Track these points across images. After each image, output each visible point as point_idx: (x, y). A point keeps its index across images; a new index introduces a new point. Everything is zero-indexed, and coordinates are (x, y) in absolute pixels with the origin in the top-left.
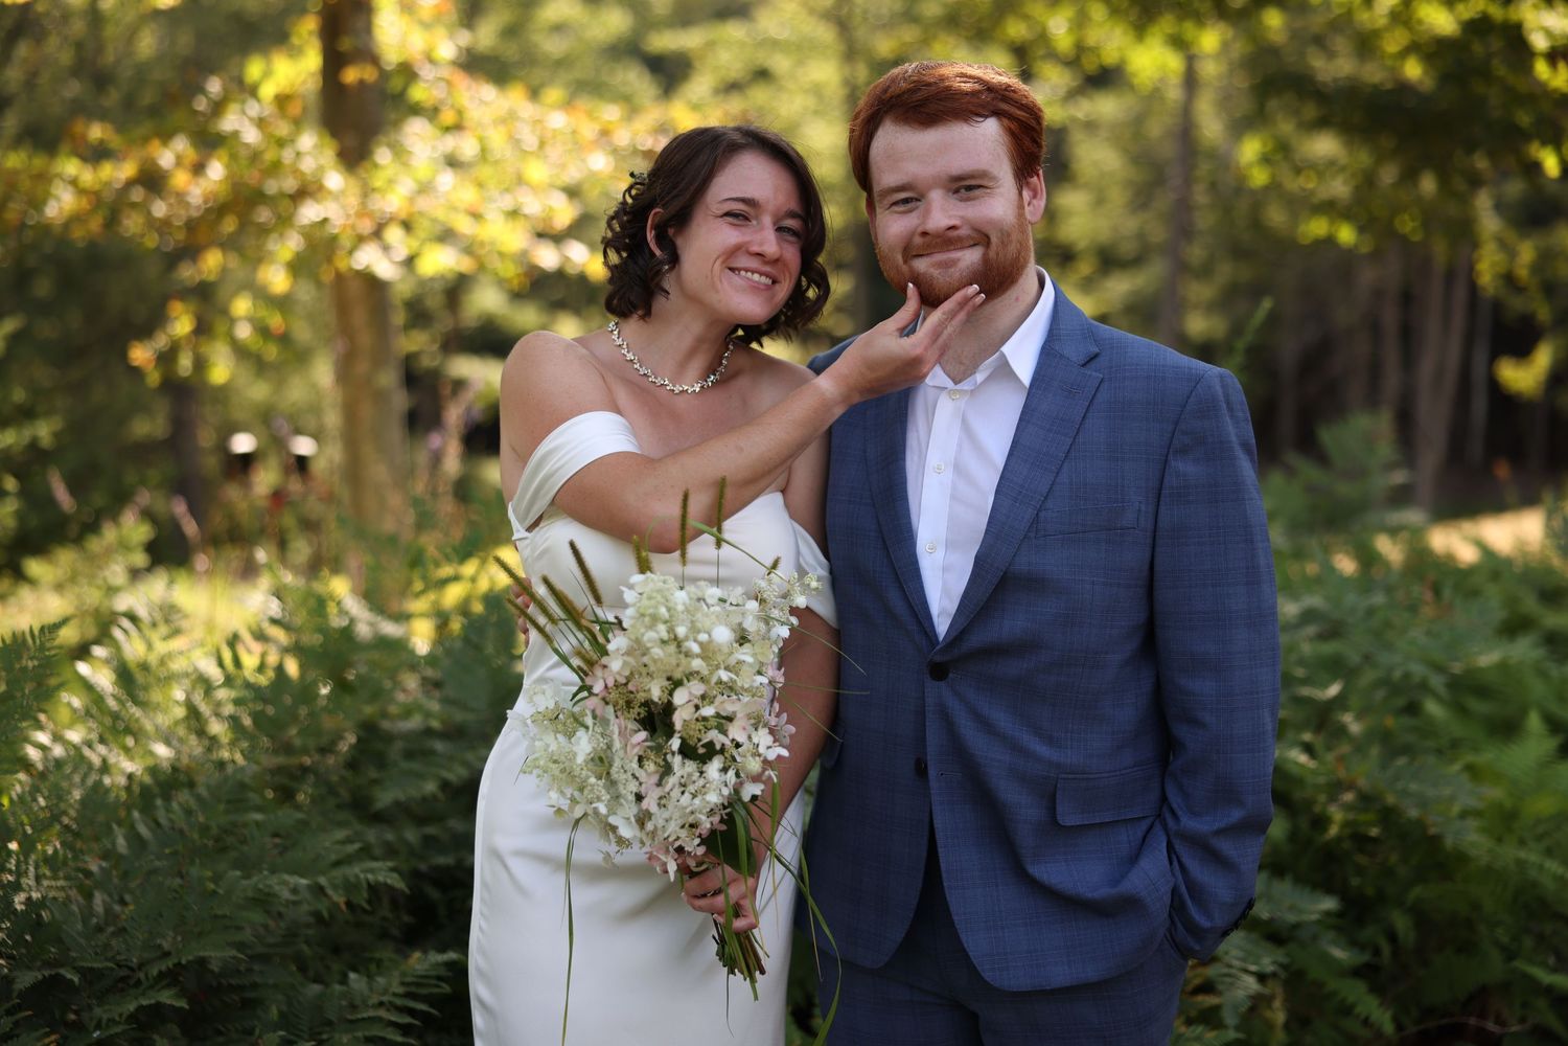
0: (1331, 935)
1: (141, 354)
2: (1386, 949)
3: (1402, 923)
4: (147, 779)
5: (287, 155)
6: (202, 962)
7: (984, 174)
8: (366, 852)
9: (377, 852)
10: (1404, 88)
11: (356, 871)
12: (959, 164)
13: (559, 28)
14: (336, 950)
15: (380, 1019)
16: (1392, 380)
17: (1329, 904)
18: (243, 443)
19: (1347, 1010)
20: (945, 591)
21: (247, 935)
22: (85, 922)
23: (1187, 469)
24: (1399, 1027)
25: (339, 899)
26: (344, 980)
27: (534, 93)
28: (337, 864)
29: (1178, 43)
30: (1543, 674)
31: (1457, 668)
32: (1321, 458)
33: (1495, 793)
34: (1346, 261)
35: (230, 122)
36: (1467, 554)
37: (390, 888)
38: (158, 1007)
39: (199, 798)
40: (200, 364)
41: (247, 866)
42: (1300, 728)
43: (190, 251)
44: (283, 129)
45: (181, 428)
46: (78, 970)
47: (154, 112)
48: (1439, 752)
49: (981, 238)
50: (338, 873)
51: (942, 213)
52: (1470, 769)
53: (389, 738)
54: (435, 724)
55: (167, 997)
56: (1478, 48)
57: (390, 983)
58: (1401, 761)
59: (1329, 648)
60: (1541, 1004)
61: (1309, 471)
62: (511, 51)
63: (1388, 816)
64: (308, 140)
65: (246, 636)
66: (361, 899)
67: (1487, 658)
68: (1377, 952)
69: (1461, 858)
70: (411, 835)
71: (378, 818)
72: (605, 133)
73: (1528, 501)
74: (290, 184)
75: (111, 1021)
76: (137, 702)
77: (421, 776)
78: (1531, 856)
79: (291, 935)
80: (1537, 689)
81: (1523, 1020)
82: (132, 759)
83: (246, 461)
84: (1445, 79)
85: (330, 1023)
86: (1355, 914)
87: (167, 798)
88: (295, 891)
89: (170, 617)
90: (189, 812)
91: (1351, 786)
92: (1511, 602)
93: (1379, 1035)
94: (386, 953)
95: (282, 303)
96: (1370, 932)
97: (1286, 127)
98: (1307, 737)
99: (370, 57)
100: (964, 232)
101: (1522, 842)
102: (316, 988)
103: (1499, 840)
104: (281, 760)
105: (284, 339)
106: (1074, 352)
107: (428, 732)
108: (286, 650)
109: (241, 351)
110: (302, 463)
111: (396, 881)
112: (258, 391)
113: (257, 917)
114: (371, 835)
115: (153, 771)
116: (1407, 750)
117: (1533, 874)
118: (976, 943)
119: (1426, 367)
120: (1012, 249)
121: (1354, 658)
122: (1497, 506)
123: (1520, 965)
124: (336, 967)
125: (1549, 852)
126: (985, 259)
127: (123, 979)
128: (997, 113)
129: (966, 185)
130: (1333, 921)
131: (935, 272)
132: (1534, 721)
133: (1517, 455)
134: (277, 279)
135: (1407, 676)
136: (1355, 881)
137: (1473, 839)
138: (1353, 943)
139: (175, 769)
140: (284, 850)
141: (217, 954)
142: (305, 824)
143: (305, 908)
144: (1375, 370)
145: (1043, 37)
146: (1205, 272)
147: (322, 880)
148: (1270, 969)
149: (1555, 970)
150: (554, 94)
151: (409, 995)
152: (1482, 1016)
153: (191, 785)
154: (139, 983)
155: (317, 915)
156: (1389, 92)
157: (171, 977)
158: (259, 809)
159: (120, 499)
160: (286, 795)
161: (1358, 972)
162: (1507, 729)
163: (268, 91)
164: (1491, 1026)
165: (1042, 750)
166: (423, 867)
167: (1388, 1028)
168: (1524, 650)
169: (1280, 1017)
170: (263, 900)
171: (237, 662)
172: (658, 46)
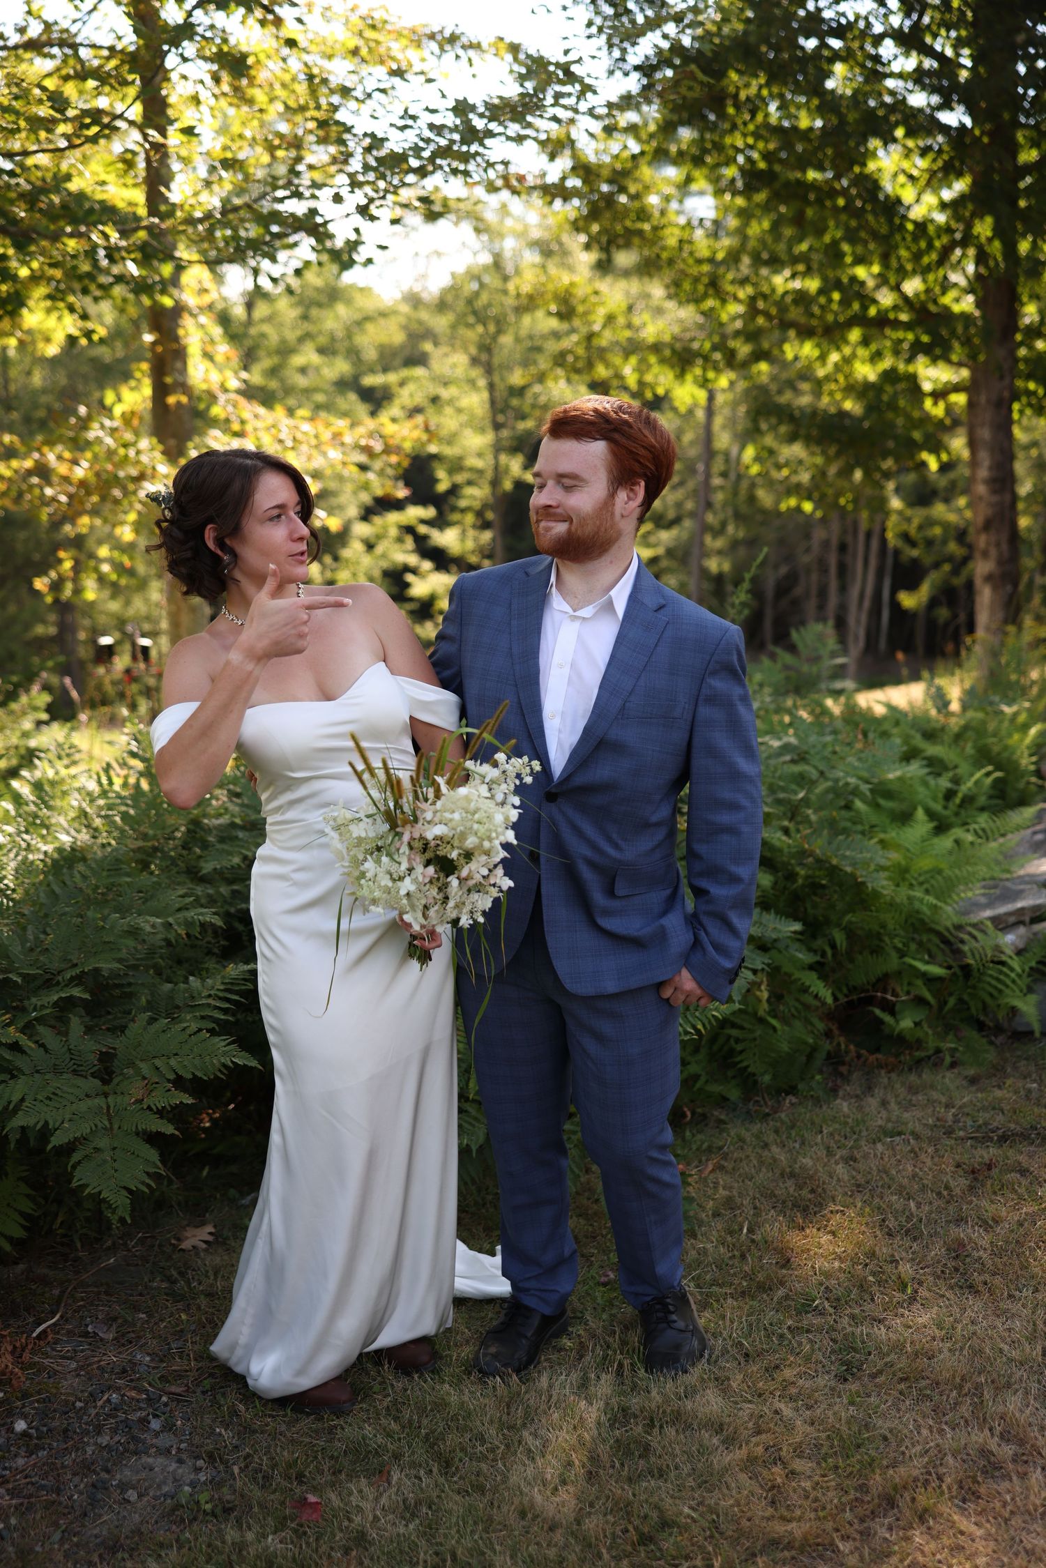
0: (797, 945)
1: (40, 584)
2: (829, 952)
3: (839, 937)
4: (56, 856)
5: (132, 453)
6: (97, 971)
8: (197, 903)
9: (203, 901)
10: (843, 414)
11: (191, 914)
13: (303, 370)
14: (179, 962)
15: (209, 1005)
16: (833, 601)
17: (797, 927)
18: (106, 641)
19: (805, 990)
20: (560, 743)
21: (123, 954)
22: (23, 945)
24: (836, 999)
25: (182, 932)
26: (186, 981)
27: (291, 412)
28: (179, 910)
29: (704, 383)
30: (925, 784)
31: (875, 780)
32: (792, 649)
33: (895, 856)
34: (805, 525)
35: (94, 433)
36: (880, 710)
37: (212, 924)
38: (70, 999)
39: (91, 869)
40: (78, 591)
41: (123, 911)
42: (779, 818)
43: (70, 516)
44: (129, 436)
45: (66, 629)
46: (20, 975)
47: (43, 425)
48: (863, 833)
49: (569, 517)
50: (180, 915)
52: (881, 842)
53: (209, 830)
54: (238, 821)
55: (76, 992)
56: (889, 389)
57: (215, 983)
58: (841, 837)
59: (796, 769)
60: (919, 982)
61: (786, 657)
62: (273, 384)
63: (834, 871)
64: (144, 443)
65: (115, 765)
66: (196, 931)
67: (893, 774)
68: (824, 954)
69: (876, 894)
70: (224, 890)
71: (203, 880)
72: (337, 436)
73: (915, 677)
74: (134, 472)
75: (43, 1007)
76: (49, 807)
77: (230, 853)
78: (918, 894)
79: (151, 952)
80: (922, 792)
81: (908, 993)
82: (46, 843)
83: (109, 651)
84: (870, 409)
85: (178, 1007)
86: (813, 930)
87: (71, 867)
88: (153, 926)
89: (67, 754)
90: (84, 877)
91: (811, 854)
92: (907, 739)
93: (824, 1003)
94: (211, 964)
95: (129, 548)
96: (820, 943)
97: (769, 440)
98: (786, 823)
99: (184, 388)
101: (911, 885)
102: (169, 986)
103: (898, 885)
104: (140, 843)
105: (131, 572)
107: (233, 825)
108: (141, 774)
109: (101, 579)
110: (145, 650)
111: (218, 921)
112: (114, 606)
113: (131, 942)
114: (199, 890)
115: (60, 850)
116: (845, 831)
117: (917, 905)
118: (562, 966)
119: (854, 592)
121: (814, 774)
122: (897, 681)
123: (908, 960)
124: (181, 972)
125: (927, 892)
127: (48, 980)
128: (603, 437)
130: (799, 937)
132: (920, 814)
133: (908, 649)
134: (126, 534)
135: (847, 784)
136: (810, 911)
137: (882, 884)
138: (810, 950)
139: (73, 849)
140: (146, 901)
141: (107, 965)
142: (159, 884)
143: (160, 936)
144: (823, 593)
145: (619, 376)
146: (719, 531)
147: (171, 920)
148: (760, 967)
149: (928, 963)
150: (303, 412)
151: (226, 990)
152: (885, 991)
153: (84, 859)
154: (58, 983)
155: (169, 943)
156: (832, 416)
157: (78, 980)
158: (128, 875)
159: (29, 678)
160: (145, 866)
161: (811, 967)
162: (904, 818)
163: (118, 410)
164: (889, 997)
165: (611, 851)
166: (232, 910)
167: (829, 1000)
168: (915, 769)
169: (765, 995)
170: (134, 932)
171: (111, 783)
172: (369, 381)
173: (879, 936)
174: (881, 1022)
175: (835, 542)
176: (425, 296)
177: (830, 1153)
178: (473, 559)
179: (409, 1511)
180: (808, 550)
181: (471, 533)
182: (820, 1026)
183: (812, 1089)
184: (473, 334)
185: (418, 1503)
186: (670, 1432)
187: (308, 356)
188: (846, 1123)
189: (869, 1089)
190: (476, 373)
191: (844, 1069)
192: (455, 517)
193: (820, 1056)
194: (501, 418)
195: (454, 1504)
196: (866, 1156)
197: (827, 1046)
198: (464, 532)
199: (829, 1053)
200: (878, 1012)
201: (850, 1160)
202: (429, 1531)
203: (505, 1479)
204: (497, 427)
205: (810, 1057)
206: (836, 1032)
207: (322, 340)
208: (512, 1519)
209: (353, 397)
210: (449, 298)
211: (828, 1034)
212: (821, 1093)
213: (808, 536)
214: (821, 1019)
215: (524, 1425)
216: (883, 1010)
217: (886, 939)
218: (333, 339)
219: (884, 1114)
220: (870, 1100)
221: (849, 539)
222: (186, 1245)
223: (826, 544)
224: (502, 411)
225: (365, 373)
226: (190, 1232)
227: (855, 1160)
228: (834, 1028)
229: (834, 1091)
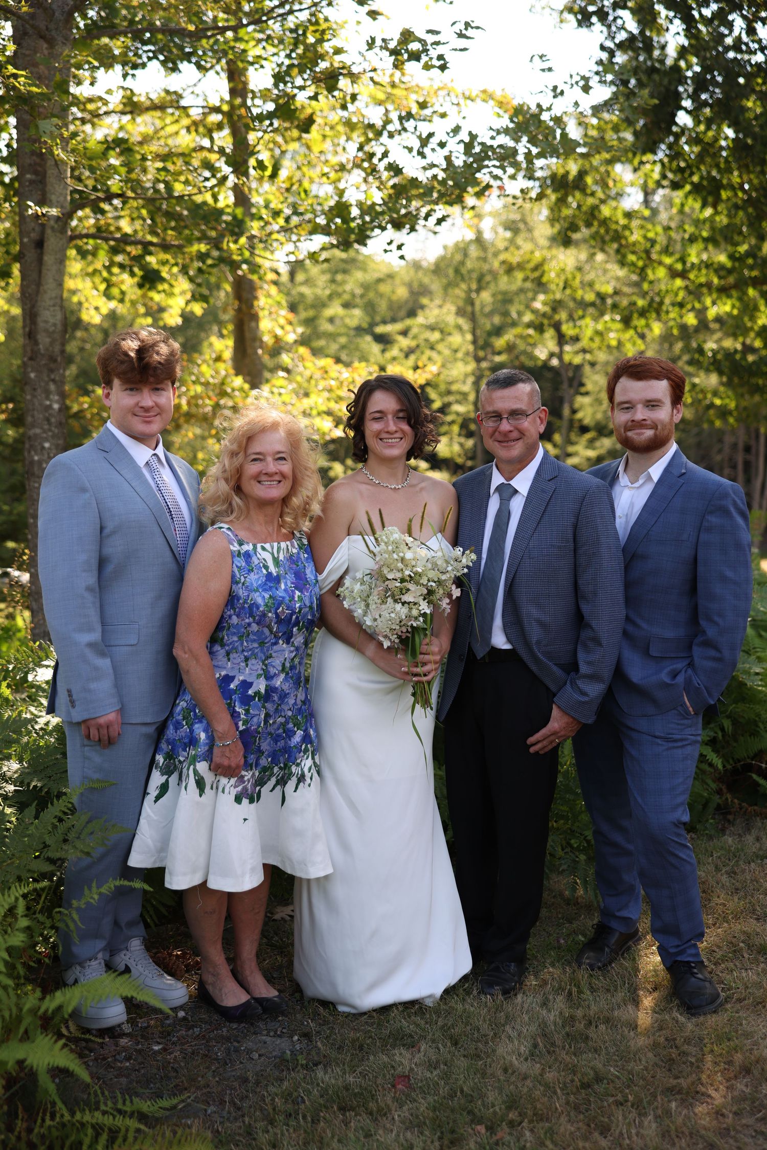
2: (720, 733)
3: (727, 723)
7: (659, 401)
12: (650, 395)
23: (713, 519)
24: (724, 766)
49: (654, 426)
51: (641, 413)
52: (758, 657)
68: (716, 734)
69: (753, 691)
93: (716, 769)
96: (713, 726)
100: (648, 422)
106: (676, 472)
120: (666, 432)
126: (655, 435)
128: (669, 379)
129: (652, 404)
131: (635, 437)
137: (758, 684)
152: (760, 762)
164: (763, 766)
172: (380, 329)
173: (755, 723)
174: (758, 784)
175: (741, 445)
176: (424, 264)
177: (718, 869)
178: (460, 461)
179: (432, 1066)
180: (720, 451)
181: (457, 439)
182: (713, 786)
183: (706, 828)
184: (459, 292)
185: (438, 1062)
186: (602, 1027)
187: (335, 309)
188: (729, 851)
189: (748, 830)
190: (461, 321)
191: (730, 817)
192: (444, 429)
193: (713, 806)
194: (481, 354)
195: (463, 1063)
196: (743, 871)
197: (717, 799)
198: (451, 439)
199: (719, 805)
200: (755, 776)
201: (732, 873)
202: (446, 1076)
203: (494, 1051)
204: (478, 360)
205: (705, 805)
206: (725, 790)
207: (346, 297)
208: (499, 1072)
209: (369, 338)
210: (442, 265)
211: (719, 792)
212: (713, 832)
213: (720, 441)
214: (714, 781)
215: (506, 1023)
216: (759, 775)
217: (761, 725)
218: (353, 295)
219: (758, 845)
220: (748, 837)
221: (753, 442)
222: (277, 917)
223: (734, 446)
224: (483, 348)
225: (377, 324)
226: (279, 909)
227: (735, 873)
228: (724, 788)
229: (723, 831)
